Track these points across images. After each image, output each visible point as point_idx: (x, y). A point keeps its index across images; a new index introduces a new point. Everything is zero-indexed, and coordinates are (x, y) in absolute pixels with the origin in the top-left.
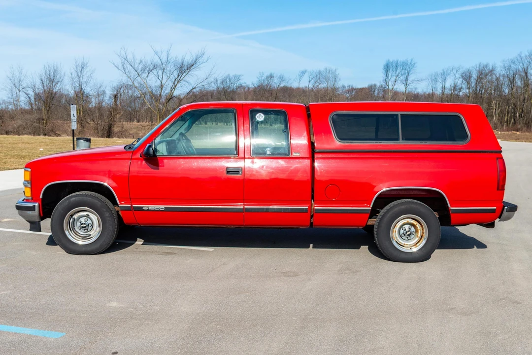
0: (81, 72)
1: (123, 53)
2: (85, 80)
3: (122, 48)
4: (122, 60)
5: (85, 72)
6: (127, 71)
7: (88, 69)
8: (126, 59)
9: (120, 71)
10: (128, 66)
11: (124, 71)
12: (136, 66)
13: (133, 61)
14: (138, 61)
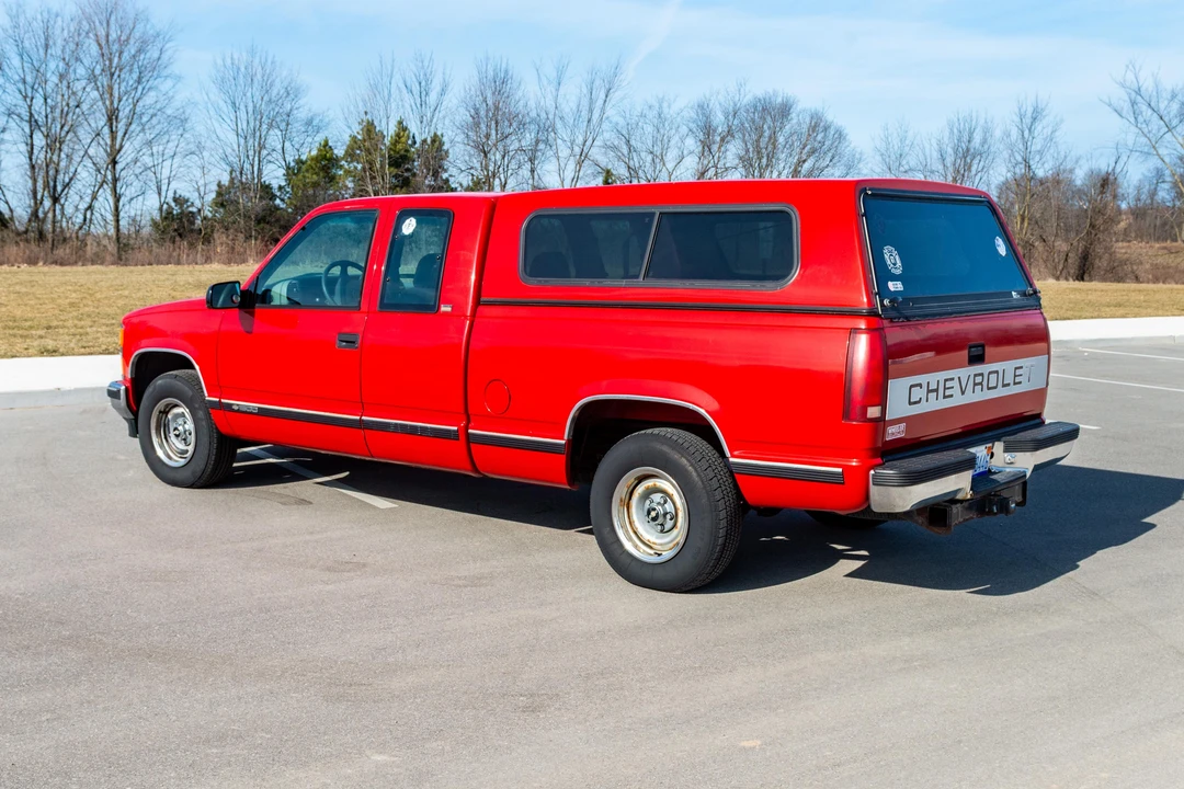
0: (1030, 130)
1: (1130, 76)
2: (1039, 147)
3: (1127, 66)
4: (1129, 94)
5: (1038, 127)
6: (1140, 119)
7: (1044, 122)
8: (1138, 92)
9: (1125, 120)
10: (1144, 108)
11: (1132, 120)
12: (1162, 106)
13: (1154, 93)
14: (1166, 95)
